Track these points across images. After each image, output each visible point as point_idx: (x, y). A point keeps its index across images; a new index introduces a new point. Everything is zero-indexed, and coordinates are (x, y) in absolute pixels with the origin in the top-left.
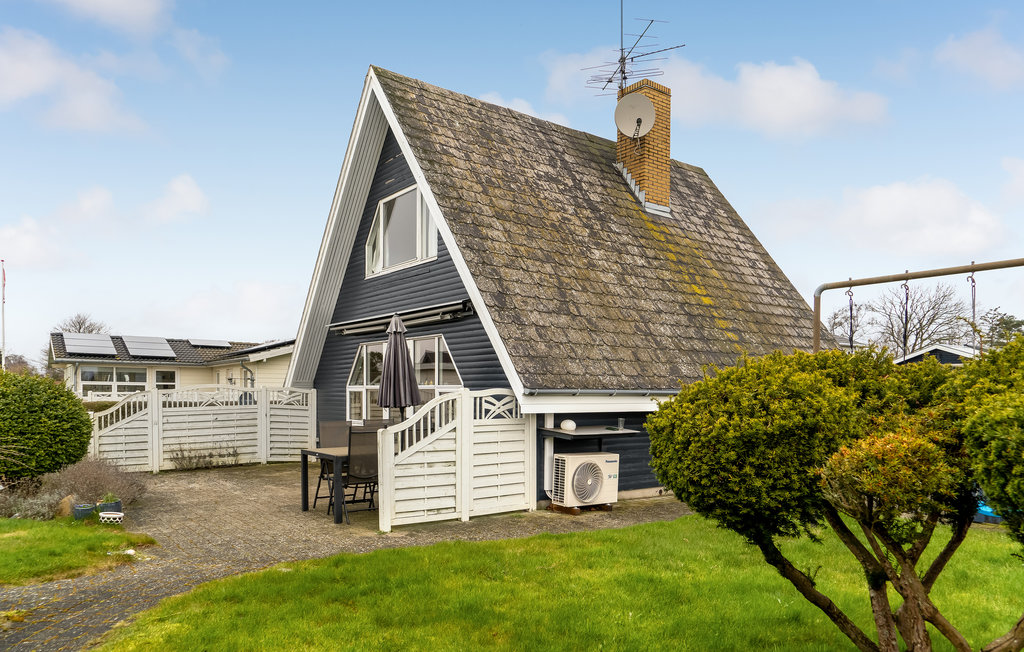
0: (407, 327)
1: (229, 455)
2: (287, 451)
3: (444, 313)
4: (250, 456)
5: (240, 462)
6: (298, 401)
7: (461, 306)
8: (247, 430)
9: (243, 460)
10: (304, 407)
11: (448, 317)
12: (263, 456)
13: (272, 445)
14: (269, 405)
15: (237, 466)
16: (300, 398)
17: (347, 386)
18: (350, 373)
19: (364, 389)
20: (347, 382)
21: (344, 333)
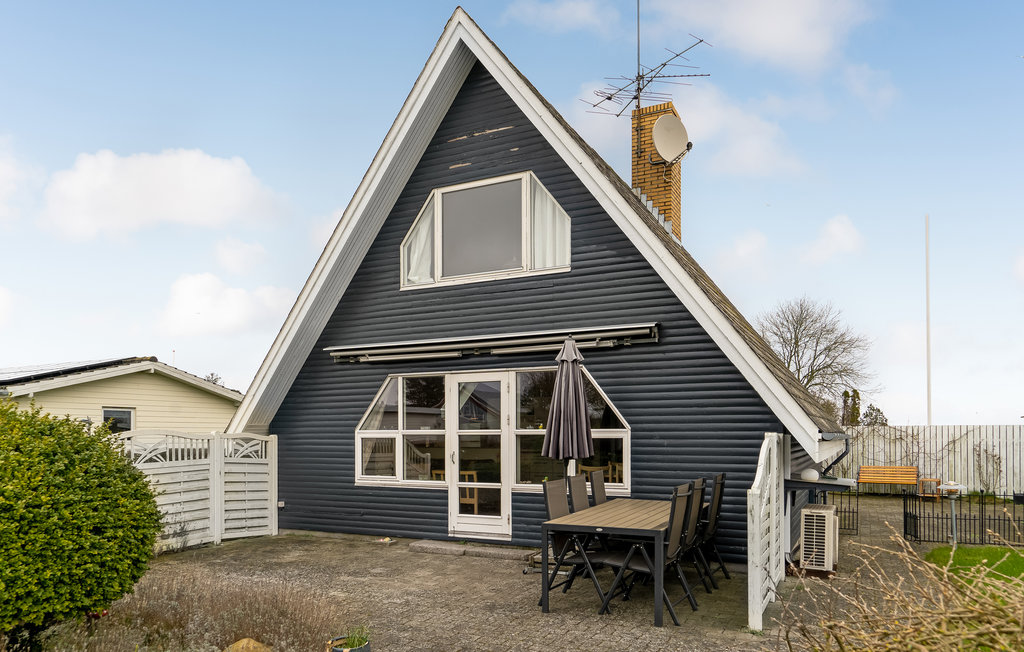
0: (582, 350)
1: (175, 534)
2: (243, 523)
3: (603, 339)
4: (200, 534)
5: (189, 544)
6: (257, 452)
7: (648, 331)
8: (196, 495)
9: (193, 540)
10: (263, 460)
11: (610, 344)
12: (216, 534)
13: (227, 515)
14: (223, 460)
15: (185, 549)
16: (258, 448)
17: (357, 431)
18: (363, 413)
19: (398, 435)
20: (355, 426)
21: (362, 360)
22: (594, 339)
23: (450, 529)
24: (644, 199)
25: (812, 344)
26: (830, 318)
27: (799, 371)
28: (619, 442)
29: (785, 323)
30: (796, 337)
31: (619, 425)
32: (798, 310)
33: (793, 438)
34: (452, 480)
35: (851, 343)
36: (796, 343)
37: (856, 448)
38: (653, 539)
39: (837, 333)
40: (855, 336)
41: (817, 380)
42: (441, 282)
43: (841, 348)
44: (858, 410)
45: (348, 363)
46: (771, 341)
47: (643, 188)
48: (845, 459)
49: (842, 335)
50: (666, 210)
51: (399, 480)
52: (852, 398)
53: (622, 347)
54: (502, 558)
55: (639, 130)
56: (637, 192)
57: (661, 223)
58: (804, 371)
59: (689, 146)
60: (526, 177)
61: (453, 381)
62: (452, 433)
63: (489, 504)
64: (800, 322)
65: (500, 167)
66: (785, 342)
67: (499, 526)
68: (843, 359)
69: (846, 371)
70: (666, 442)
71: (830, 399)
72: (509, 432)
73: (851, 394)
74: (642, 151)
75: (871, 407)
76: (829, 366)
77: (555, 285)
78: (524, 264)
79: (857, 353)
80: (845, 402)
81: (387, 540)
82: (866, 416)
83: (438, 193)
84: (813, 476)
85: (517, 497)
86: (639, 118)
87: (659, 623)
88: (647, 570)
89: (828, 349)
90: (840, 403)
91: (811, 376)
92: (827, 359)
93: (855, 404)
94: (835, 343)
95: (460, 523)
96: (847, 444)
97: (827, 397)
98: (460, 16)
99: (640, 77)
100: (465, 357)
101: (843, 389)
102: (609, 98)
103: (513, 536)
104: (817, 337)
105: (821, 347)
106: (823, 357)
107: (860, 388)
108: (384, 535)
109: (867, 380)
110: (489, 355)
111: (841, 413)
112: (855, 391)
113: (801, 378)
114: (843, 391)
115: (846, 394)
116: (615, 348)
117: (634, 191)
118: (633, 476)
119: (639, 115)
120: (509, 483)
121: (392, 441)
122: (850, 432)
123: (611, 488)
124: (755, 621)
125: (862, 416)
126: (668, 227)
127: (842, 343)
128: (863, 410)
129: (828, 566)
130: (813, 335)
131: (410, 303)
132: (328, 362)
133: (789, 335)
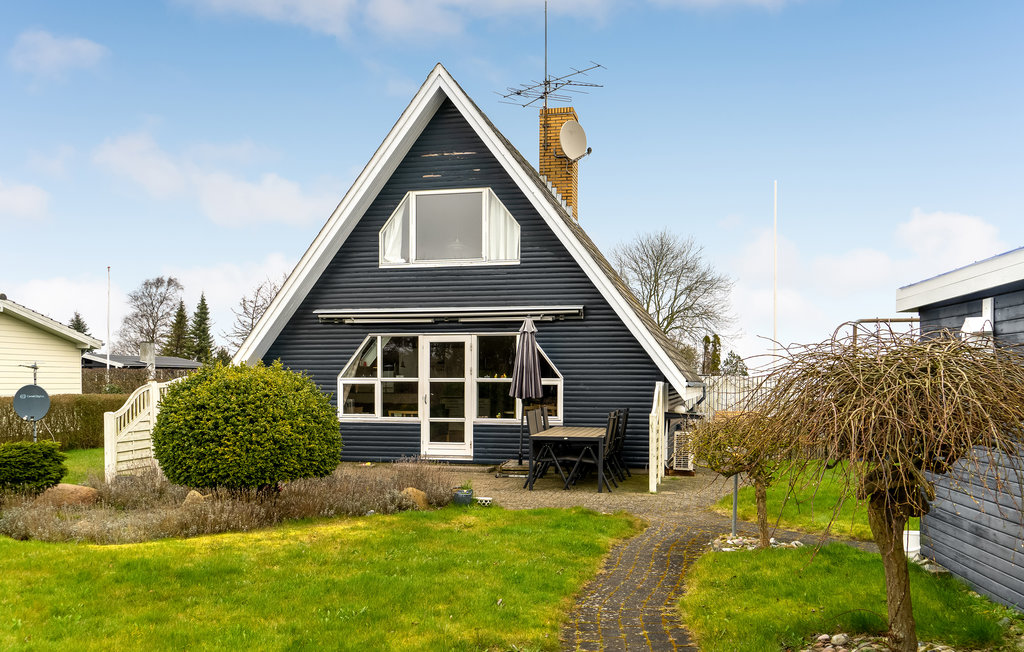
7: (577, 311)
11: (550, 319)
17: (339, 378)
18: (346, 364)
19: (377, 382)
20: (338, 374)
21: (347, 321)
22: (539, 315)
23: (422, 453)
24: (549, 185)
25: (673, 281)
26: (690, 255)
27: (658, 312)
28: (555, 387)
29: (645, 258)
30: (656, 274)
31: (556, 376)
32: (658, 243)
33: (670, 385)
34: (424, 417)
35: (712, 283)
36: (656, 281)
37: (712, 397)
38: (597, 442)
39: (698, 272)
40: (716, 275)
41: (678, 323)
42: (414, 264)
43: (702, 287)
44: (718, 356)
45: (333, 323)
46: (630, 277)
47: (548, 176)
48: (703, 403)
49: (703, 275)
50: (569, 197)
51: (377, 417)
52: (713, 343)
53: (558, 320)
54: (470, 471)
55: (546, 126)
56: (543, 178)
57: (564, 206)
58: (664, 313)
59: (589, 150)
60: (486, 191)
61: (425, 341)
62: (424, 379)
63: (453, 434)
64: (660, 259)
65: (465, 181)
66: (644, 280)
67: (464, 450)
68: (705, 300)
69: (707, 314)
70: (588, 387)
71: (691, 344)
72: (471, 380)
73: (712, 339)
74: (547, 146)
75: (731, 354)
76: (690, 308)
77: (509, 273)
78: (484, 256)
79: (718, 294)
80: (706, 348)
81: (369, 464)
82: (727, 363)
83: (412, 195)
84: (682, 410)
85: (477, 428)
86: (546, 117)
87: (600, 491)
88: (592, 462)
89: (690, 289)
90: (700, 350)
91: (671, 319)
92: (688, 300)
93: (716, 350)
94: (696, 282)
95: (429, 448)
96: (704, 391)
97: (687, 342)
98: (440, 70)
99: (547, 83)
100: (436, 322)
101: (703, 333)
102: (519, 94)
103: (474, 457)
104: (678, 273)
105: (682, 287)
106: (683, 297)
107: (721, 333)
108: (365, 461)
109: (728, 324)
110: (457, 322)
111: (701, 360)
112: (716, 336)
113: (661, 320)
114: (704, 335)
115: (706, 339)
116: (553, 321)
117: (541, 177)
118: (565, 411)
119: (546, 114)
120: (471, 417)
121: (371, 388)
122: (707, 381)
123: (552, 420)
124: (653, 488)
125: (722, 364)
126: (569, 211)
127: (704, 283)
128: (724, 356)
129: (691, 467)
130: (673, 273)
131: (388, 279)
132: (315, 321)
133: (648, 272)
